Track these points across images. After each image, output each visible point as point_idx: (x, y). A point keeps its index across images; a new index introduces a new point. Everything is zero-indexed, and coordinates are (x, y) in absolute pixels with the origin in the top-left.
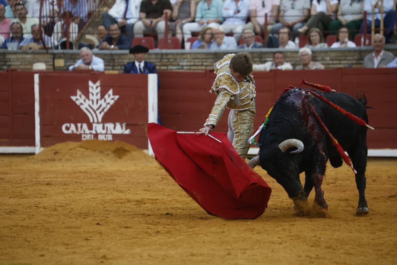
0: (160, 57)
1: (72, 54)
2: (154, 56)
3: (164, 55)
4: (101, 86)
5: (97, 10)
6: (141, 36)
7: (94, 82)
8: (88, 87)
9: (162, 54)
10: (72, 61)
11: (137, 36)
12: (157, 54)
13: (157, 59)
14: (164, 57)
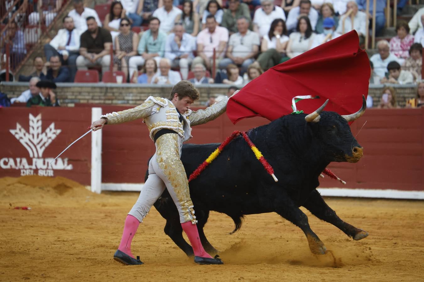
0: (104, 90)
1: (12, 87)
2: (98, 90)
3: (109, 89)
4: (43, 120)
5: (39, 41)
6: (86, 69)
7: (35, 115)
8: (28, 120)
9: (107, 88)
10: (12, 93)
11: (80, 69)
12: (101, 88)
13: (101, 92)
14: (109, 90)
